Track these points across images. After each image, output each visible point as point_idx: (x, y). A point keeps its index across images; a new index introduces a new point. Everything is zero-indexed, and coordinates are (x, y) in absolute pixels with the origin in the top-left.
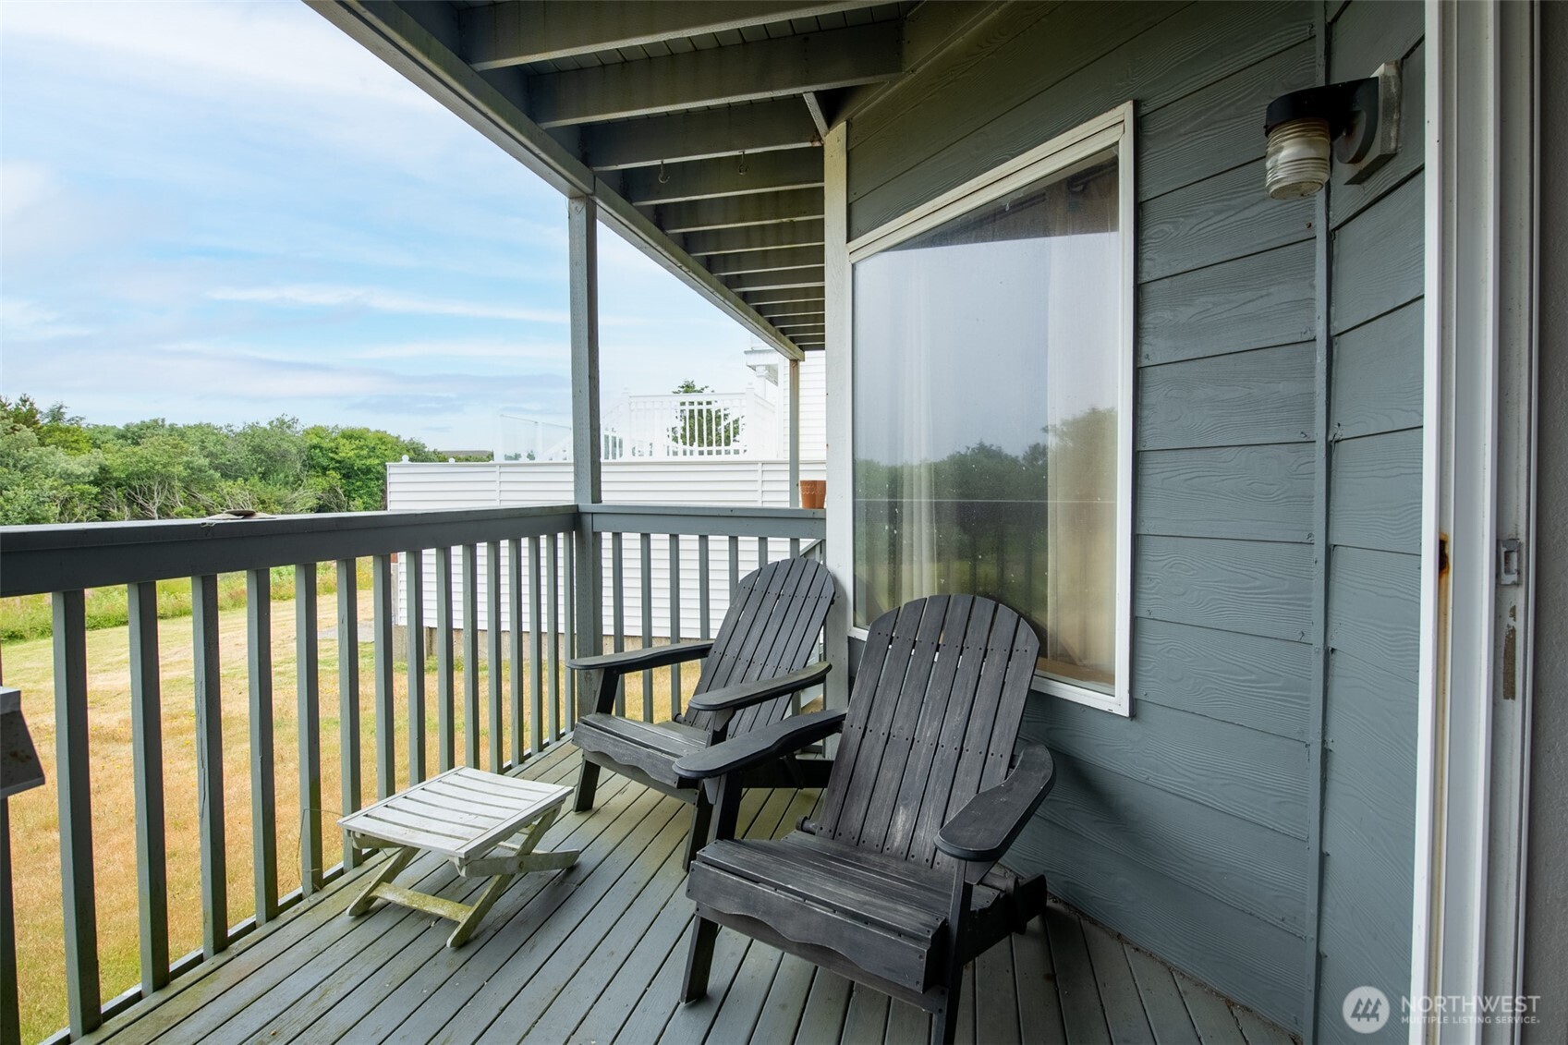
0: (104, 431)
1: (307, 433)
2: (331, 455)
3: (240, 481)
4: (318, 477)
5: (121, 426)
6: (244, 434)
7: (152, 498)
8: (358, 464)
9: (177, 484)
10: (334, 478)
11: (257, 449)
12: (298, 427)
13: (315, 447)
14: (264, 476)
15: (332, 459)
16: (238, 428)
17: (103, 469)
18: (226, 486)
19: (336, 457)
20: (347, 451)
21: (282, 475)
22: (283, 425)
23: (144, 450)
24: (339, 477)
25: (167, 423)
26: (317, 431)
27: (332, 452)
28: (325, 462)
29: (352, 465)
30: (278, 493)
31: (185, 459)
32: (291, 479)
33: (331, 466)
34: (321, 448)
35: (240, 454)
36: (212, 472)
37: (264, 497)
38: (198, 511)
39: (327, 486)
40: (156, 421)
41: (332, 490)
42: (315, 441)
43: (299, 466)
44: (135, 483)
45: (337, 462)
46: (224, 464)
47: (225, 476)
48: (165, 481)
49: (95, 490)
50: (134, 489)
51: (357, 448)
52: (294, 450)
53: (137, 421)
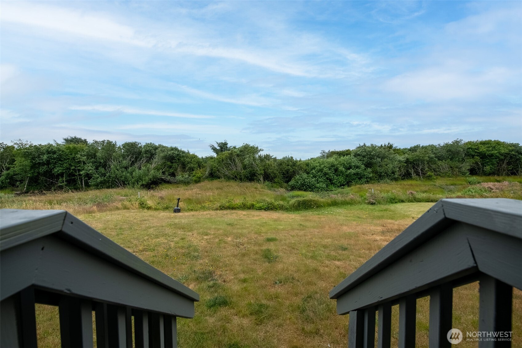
0: (406, 149)
1: (467, 144)
2: (476, 151)
3: (444, 161)
4: (470, 159)
5: (409, 148)
6: (443, 146)
7: (419, 166)
8: (488, 153)
9: (426, 162)
10: (477, 159)
11: (449, 151)
12: (463, 142)
13: (469, 148)
14: (451, 159)
15: (476, 152)
16: (442, 144)
17: (407, 159)
18: (440, 163)
19: (478, 151)
20: (483, 149)
21: (457, 159)
22: (457, 142)
23: (417, 153)
24: (479, 158)
25: (421, 146)
26: (470, 143)
27: (476, 149)
28: (473, 153)
29: (485, 154)
30: (457, 165)
31: (428, 155)
32: (461, 160)
33: (476, 155)
34: (472, 149)
35: (444, 153)
36: (435, 158)
37: (452, 166)
38: (431, 170)
39: (474, 162)
40: (418, 145)
41: (476, 163)
42: (470, 146)
43: (464, 155)
44: (415, 163)
45: (478, 153)
46: (438, 156)
47: (439, 160)
48: (423, 162)
49: (406, 165)
50: (414, 164)
51: (487, 147)
52: (462, 150)
53: (413, 146)
